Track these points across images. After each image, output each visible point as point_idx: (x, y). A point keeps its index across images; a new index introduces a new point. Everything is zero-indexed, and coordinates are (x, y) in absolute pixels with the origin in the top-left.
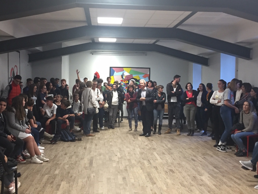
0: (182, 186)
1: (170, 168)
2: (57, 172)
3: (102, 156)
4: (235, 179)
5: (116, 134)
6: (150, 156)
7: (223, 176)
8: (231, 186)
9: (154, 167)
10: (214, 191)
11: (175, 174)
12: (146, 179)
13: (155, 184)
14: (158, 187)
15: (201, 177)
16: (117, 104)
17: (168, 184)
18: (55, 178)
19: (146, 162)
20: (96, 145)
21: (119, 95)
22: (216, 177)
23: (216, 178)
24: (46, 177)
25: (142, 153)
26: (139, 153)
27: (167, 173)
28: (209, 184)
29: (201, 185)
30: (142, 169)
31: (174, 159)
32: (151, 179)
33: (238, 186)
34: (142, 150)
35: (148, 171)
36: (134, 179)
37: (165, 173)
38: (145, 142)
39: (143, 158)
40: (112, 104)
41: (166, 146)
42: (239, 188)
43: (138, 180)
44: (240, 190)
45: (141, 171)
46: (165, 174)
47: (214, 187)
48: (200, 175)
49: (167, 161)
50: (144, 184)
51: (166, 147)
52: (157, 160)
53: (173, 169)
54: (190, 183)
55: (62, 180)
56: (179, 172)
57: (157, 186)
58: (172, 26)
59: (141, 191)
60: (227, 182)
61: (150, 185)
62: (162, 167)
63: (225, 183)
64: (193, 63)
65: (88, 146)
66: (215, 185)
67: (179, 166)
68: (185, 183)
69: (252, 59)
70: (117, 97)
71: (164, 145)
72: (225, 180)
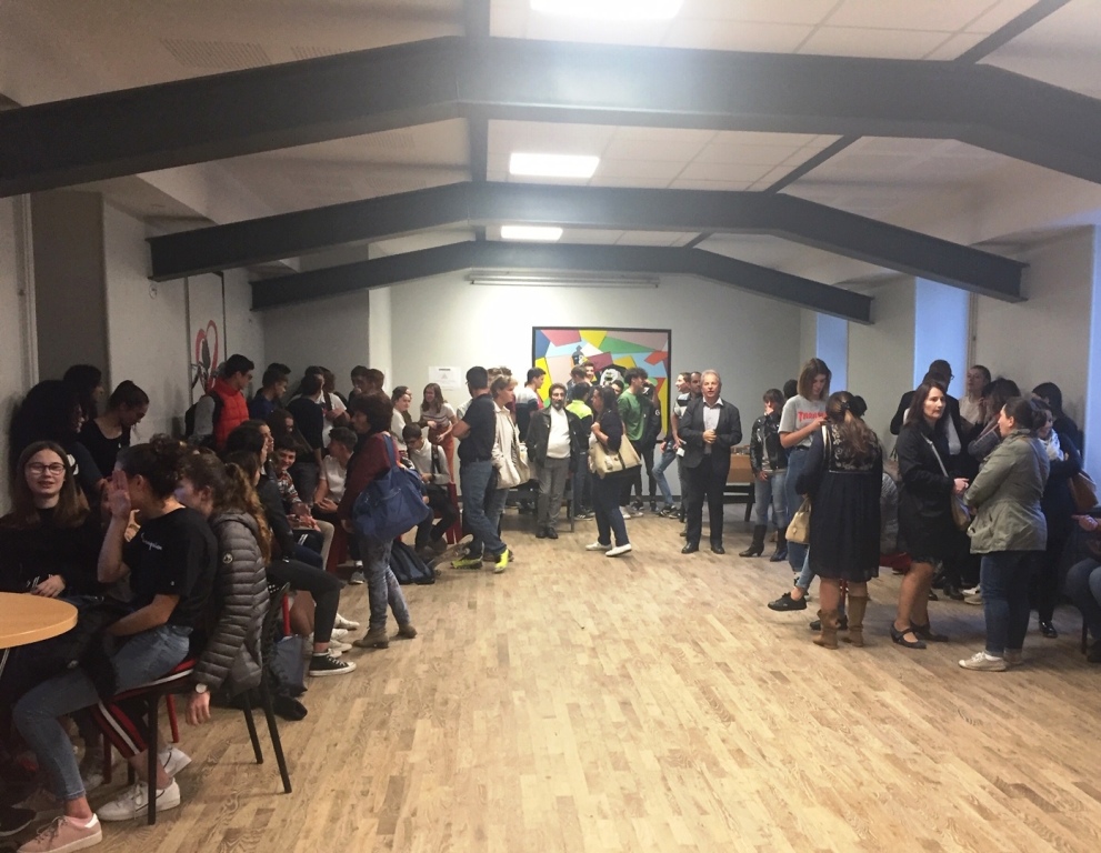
0: (823, 725)
1: (770, 667)
2: (392, 687)
3: (534, 632)
4: (989, 698)
5: (569, 557)
6: (697, 627)
7: (951, 689)
8: (981, 722)
9: (719, 664)
10: (931, 739)
11: (793, 685)
12: (701, 706)
13: (734, 720)
14: (743, 730)
15: (878, 693)
16: (566, 454)
17: (777, 720)
18: (390, 710)
19: (686, 649)
20: (507, 594)
21: (570, 425)
22: (927, 692)
23: (927, 695)
24: (359, 705)
25: (667, 620)
26: (658, 621)
27: (765, 682)
28: (908, 716)
29: (883, 721)
30: (678, 672)
31: (778, 637)
32: (716, 704)
33: (1004, 722)
34: (666, 607)
35: (701, 677)
36: (659, 705)
37: (760, 683)
38: (669, 583)
39: (674, 636)
40: (549, 454)
41: (742, 592)
42: (1009, 726)
43: (675, 710)
44: (1013, 733)
45: (677, 678)
46: (760, 686)
47: (926, 726)
48: (875, 689)
49: (755, 643)
50: (696, 722)
51: (743, 596)
52: (721, 640)
53: (783, 669)
54: (848, 715)
55: (416, 715)
56: (805, 680)
57: (741, 729)
58: (762, 187)
59: (691, 744)
60: (967, 707)
61: (716, 726)
62: (744, 664)
63: (960, 712)
64: (818, 314)
65: (481, 598)
66: (930, 721)
67: (798, 659)
68: (832, 715)
69: (1027, 300)
70: (567, 429)
71: (737, 591)
72: (958, 702)
